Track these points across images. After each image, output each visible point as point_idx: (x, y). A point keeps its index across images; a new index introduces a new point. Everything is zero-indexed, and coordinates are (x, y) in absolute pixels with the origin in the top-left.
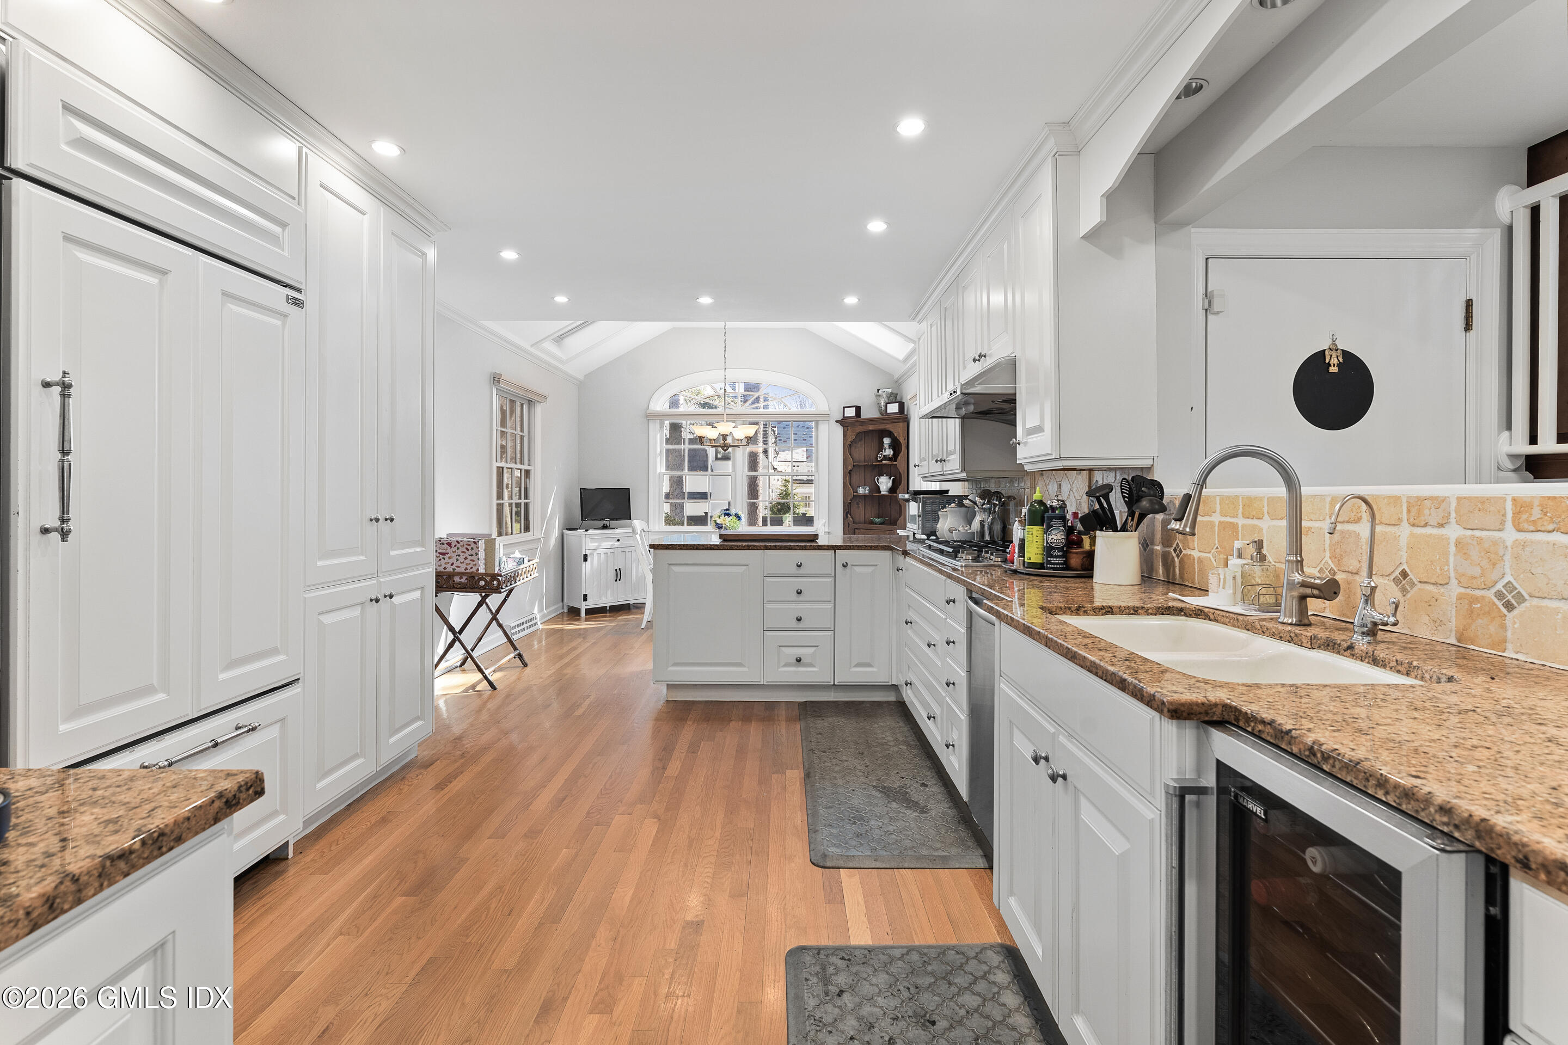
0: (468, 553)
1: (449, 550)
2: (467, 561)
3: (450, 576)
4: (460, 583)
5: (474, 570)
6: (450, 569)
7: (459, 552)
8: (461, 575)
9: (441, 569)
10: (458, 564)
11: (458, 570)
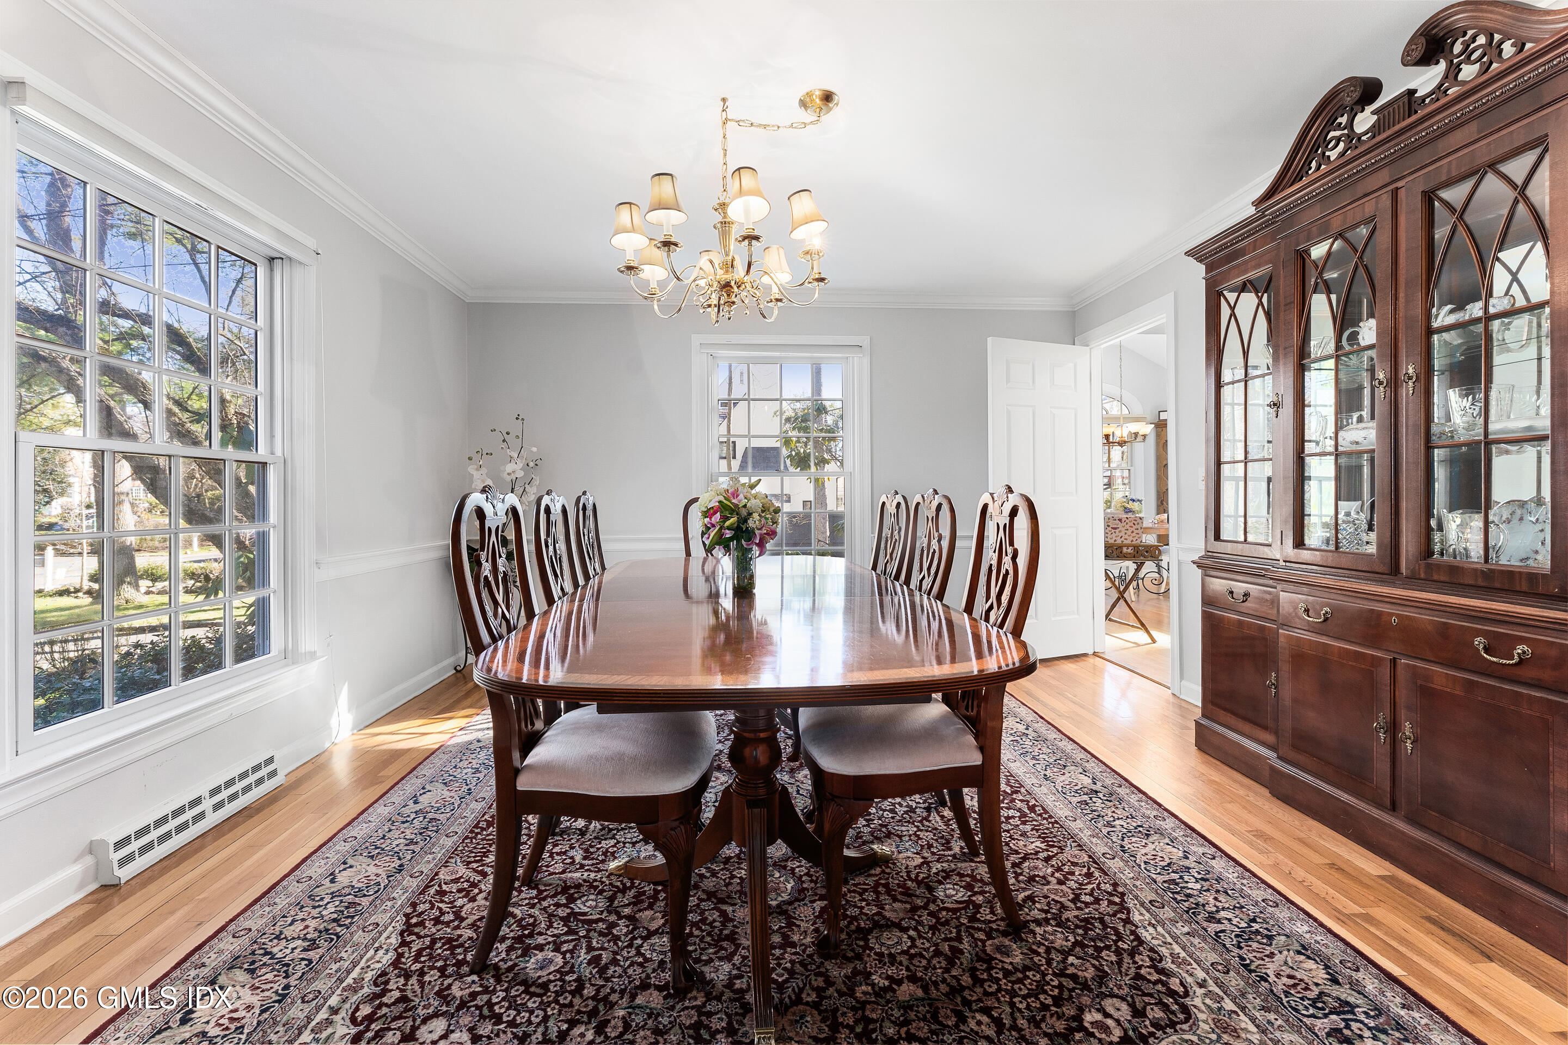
0: (1135, 527)
1: (1120, 525)
2: (1134, 534)
3: (1120, 547)
4: (1127, 553)
5: (1138, 541)
6: (1119, 541)
7: (1127, 527)
8: (1128, 546)
9: (1112, 541)
10: (1126, 537)
11: (1125, 542)
